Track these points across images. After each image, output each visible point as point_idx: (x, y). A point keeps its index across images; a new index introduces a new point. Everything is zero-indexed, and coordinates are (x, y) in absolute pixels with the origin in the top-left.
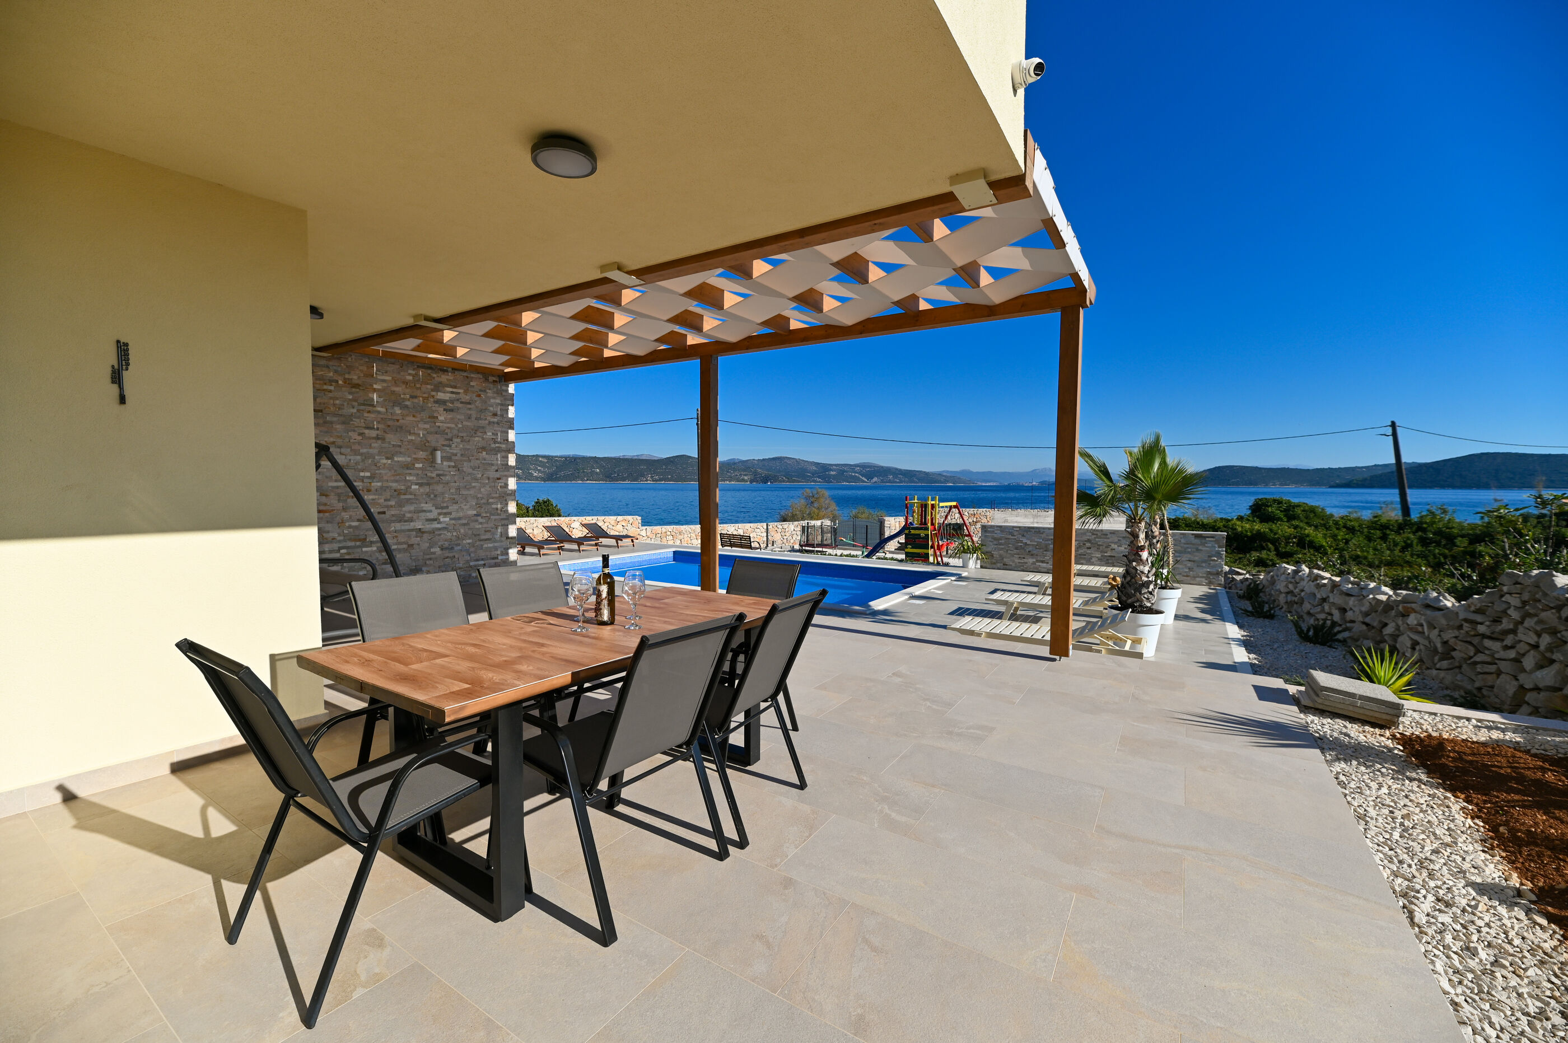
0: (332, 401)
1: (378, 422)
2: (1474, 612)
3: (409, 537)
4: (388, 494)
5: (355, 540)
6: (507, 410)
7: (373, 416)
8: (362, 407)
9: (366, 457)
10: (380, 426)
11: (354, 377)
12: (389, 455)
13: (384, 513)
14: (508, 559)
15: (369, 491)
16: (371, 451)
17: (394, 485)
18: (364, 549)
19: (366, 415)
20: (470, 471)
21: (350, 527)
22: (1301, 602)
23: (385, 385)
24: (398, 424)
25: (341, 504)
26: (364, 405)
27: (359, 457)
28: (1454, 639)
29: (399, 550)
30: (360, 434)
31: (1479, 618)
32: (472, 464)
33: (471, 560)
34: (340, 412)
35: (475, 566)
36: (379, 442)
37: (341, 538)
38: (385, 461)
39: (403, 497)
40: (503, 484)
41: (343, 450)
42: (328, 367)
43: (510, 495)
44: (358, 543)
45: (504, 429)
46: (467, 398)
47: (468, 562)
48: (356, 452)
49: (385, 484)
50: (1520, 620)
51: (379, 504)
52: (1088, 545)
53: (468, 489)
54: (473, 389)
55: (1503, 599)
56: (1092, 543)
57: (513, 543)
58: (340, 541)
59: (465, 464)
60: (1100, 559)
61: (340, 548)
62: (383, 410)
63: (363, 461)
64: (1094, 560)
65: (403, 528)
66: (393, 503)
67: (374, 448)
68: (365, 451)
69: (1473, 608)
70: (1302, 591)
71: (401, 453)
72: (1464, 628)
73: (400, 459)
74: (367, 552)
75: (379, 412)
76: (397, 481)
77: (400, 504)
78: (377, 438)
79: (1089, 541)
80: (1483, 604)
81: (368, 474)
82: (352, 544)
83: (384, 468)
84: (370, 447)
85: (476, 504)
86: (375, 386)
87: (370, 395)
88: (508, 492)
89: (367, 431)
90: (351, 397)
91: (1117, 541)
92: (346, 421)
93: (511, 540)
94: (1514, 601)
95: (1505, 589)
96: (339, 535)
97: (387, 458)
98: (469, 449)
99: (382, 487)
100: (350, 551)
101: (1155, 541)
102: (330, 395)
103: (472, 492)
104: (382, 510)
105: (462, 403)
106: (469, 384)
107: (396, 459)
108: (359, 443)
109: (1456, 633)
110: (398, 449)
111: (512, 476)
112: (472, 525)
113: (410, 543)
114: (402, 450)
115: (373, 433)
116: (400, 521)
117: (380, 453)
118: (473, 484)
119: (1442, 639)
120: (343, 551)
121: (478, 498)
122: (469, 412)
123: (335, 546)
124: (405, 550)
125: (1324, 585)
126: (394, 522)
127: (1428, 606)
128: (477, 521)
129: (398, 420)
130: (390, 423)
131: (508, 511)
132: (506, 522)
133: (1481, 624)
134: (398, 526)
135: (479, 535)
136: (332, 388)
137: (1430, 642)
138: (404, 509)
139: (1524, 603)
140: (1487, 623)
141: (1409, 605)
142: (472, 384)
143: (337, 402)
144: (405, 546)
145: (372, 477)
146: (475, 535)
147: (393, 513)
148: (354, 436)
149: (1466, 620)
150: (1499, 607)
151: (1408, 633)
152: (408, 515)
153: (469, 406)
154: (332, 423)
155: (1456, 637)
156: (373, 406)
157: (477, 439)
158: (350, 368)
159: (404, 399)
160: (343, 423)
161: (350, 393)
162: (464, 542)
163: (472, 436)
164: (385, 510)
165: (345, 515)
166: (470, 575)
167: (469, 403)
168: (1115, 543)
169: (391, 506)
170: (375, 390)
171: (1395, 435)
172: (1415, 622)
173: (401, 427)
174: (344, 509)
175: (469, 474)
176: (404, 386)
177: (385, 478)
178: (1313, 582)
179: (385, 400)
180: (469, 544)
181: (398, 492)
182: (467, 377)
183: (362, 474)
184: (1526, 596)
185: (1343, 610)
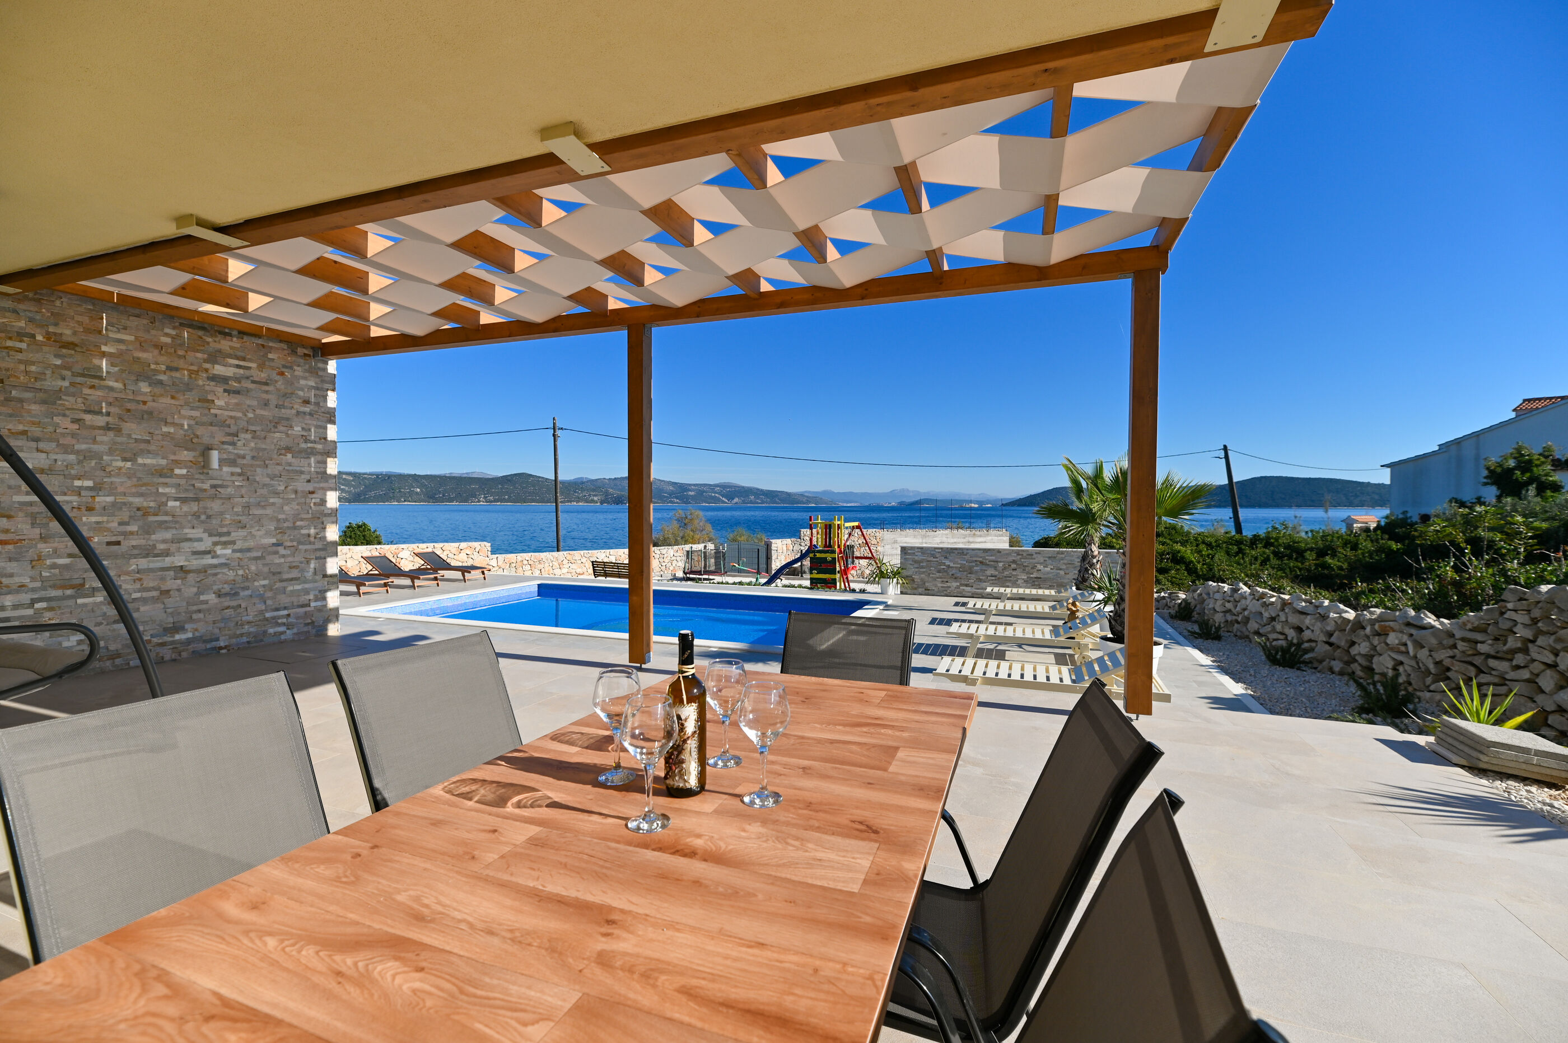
0: (22, 367)
1: (110, 404)
2: (1470, 630)
3: (163, 579)
4: (125, 515)
5: (64, 587)
6: (325, 397)
7: (99, 393)
8: (79, 380)
9: (86, 456)
10: (112, 410)
11: (67, 332)
12: (128, 455)
13: (118, 543)
14: (325, 606)
15: (90, 509)
16: (95, 447)
17: (137, 501)
18: (80, 601)
19: (86, 391)
20: (267, 480)
21: (54, 566)
22: (1247, 620)
23: (123, 347)
24: (145, 408)
25: (37, 531)
26: (83, 375)
27: (72, 457)
28: (1449, 660)
29: (144, 601)
30: (75, 421)
31: (1479, 637)
32: (269, 471)
33: (266, 610)
34: (38, 385)
35: (274, 618)
36: (111, 434)
37: (38, 584)
38: (120, 464)
39: (152, 518)
40: (318, 500)
41: (42, 445)
42: (15, 311)
43: (330, 515)
44: (69, 592)
45: (319, 423)
46: (263, 376)
47: (262, 612)
48: (67, 449)
49: (120, 499)
50: (1531, 638)
51: (108, 530)
52: (1014, 566)
53: (264, 507)
54: (272, 364)
55: (1506, 616)
56: (1017, 565)
57: (333, 583)
58: (34, 590)
59: (259, 470)
60: (1025, 581)
61: (33, 602)
62: (118, 385)
63: (80, 462)
64: (1020, 582)
65: (152, 565)
66: (133, 528)
67: (102, 443)
68: (84, 447)
69: (1469, 626)
70: (1245, 610)
71: (149, 452)
72: (1459, 647)
73: (148, 461)
74: (85, 605)
75: (111, 389)
76: (142, 495)
77: (148, 530)
78: (107, 428)
79: (1014, 562)
80: (1482, 622)
81: (89, 483)
82: (58, 593)
83: (118, 475)
84: (94, 441)
85: (276, 529)
86: (104, 348)
87: (96, 361)
88: (326, 512)
89: (88, 417)
90: (59, 362)
91: (1042, 561)
92: (51, 399)
93: (331, 579)
94: (1521, 618)
95: (1510, 606)
96: (33, 579)
97: (125, 460)
98: (265, 449)
99: (114, 504)
100: (53, 604)
101: (1095, 561)
102: (19, 356)
103: (269, 511)
104: (114, 539)
105: (254, 382)
106: (265, 355)
107: (140, 461)
108: (73, 435)
109: (1450, 653)
110: (143, 446)
111: (331, 489)
112: (269, 559)
113: (164, 588)
114: (152, 448)
115: (100, 421)
116: (147, 556)
117: (111, 452)
118: (272, 500)
119: (1434, 659)
120: (37, 606)
121: (278, 520)
122: (265, 396)
123: (25, 598)
124: (154, 600)
125: (1272, 603)
126: (135, 557)
127: (1408, 624)
128: (276, 553)
129: (145, 403)
130: (129, 406)
131: (325, 537)
132: (322, 554)
133: (1482, 642)
134: (143, 563)
135: (280, 573)
136: (23, 346)
137: (1418, 663)
138: (153, 537)
139: (1535, 621)
140: (1490, 642)
141: (1387, 624)
142: (270, 356)
143: (33, 368)
144: (155, 594)
145: (97, 488)
146: (274, 574)
147: (134, 543)
148: (65, 423)
149: (1463, 639)
150: (1505, 625)
151: (1390, 653)
152: (162, 546)
153: (266, 388)
154: (21, 401)
155: (1453, 657)
156: (101, 378)
157: (277, 435)
158: (58, 318)
159: (156, 372)
160: (44, 402)
161: (57, 356)
162: (256, 584)
163: (270, 431)
164: (120, 538)
165: (45, 548)
166: (265, 632)
167: (266, 384)
168: (1041, 564)
169: (132, 533)
170: (104, 354)
171: (1227, 457)
172: (1397, 642)
173: (150, 413)
174: (43, 538)
175: (265, 485)
176: (156, 352)
177: (120, 489)
178: (1258, 600)
179: (122, 371)
180: (264, 586)
181: (145, 512)
182: (263, 346)
183: (78, 483)
184: (1536, 613)
185: (1299, 630)
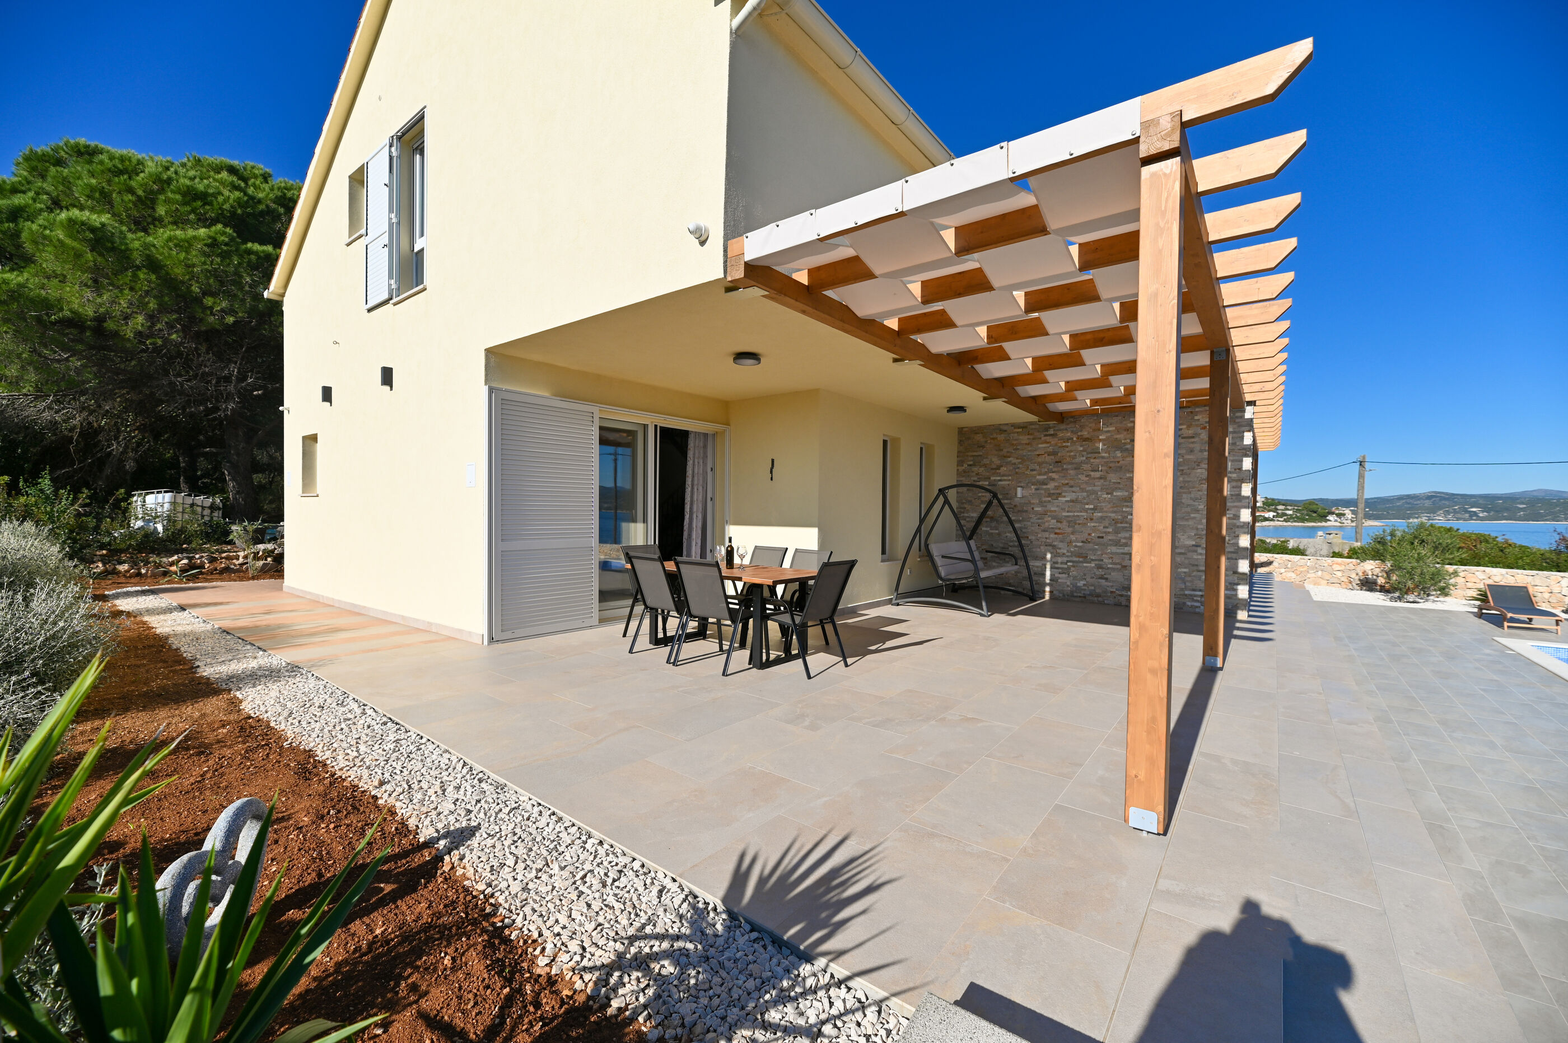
0: (1068, 454)
1: (1102, 466)
3: (1123, 559)
4: (1106, 523)
5: (1079, 557)
6: (1242, 438)
7: (1097, 460)
8: (1089, 456)
9: (1090, 493)
10: (1103, 468)
11: (1085, 434)
12: (1109, 491)
13: (1102, 537)
14: (1236, 595)
15: (1091, 519)
16: (1096, 488)
17: (1113, 515)
18: (1085, 565)
19: (1092, 460)
20: (1191, 502)
21: (1076, 546)
23: (1109, 434)
24: (1119, 465)
25: (1071, 529)
26: (1092, 453)
27: (1085, 494)
29: (1113, 569)
30: (1087, 476)
32: (1192, 495)
33: (1186, 589)
34: (1073, 461)
35: (1191, 595)
36: (1102, 481)
37: (1069, 554)
38: (1105, 496)
39: (1119, 525)
40: (1231, 516)
41: (1074, 489)
42: (1066, 429)
43: (1242, 527)
44: (1081, 559)
45: (1236, 458)
46: (1190, 432)
47: (1182, 589)
48: (1083, 490)
49: (1105, 514)
51: (1098, 530)
53: (1187, 520)
54: (1197, 423)
57: (1242, 579)
58: (1068, 556)
59: (1184, 496)
61: (1068, 561)
62: (1106, 455)
63: (1088, 496)
65: (1118, 551)
66: (1110, 530)
67: (1098, 486)
68: (1090, 488)
71: (1120, 489)
73: (1119, 494)
74: (1086, 567)
75: (1103, 457)
76: (1115, 512)
77: (1117, 532)
78: (1101, 478)
81: (1092, 506)
82: (1077, 559)
83: (1104, 502)
84: (1095, 486)
85: (1195, 535)
86: (1101, 437)
87: (1097, 445)
88: (1238, 524)
89: (1092, 473)
90: (1081, 449)
92: (1078, 468)
93: (1241, 576)
96: (1068, 551)
97: (1107, 494)
98: (1189, 482)
99: (1101, 517)
100: (1075, 564)
102: (1067, 449)
103: (1191, 523)
104: (1101, 535)
105: (1183, 438)
106: (1193, 418)
107: (1115, 494)
108: (1086, 483)
110: (1117, 486)
111: (1245, 507)
112: (1190, 555)
113: (1124, 564)
114: (1121, 486)
115: (1098, 474)
116: (1116, 545)
117: (1102, 490)
118: (1192, 515)
120: (1069, 564)
121: (1197, 529)
122: (1192, 446)
123: (1065, 559)
124: (1119, 570)
126: (1111, 545)
128: (1196, 551)
129: (1118, 462)
130: (1111, 465)
131: (1238, 543)
132: (1234, 556)
134: (1114, 549)
135: (1197, 565)
136: (1069, 444)
138: (1119, 535)
142: (1196, 418)
143: (1072, 454)
144: (1119, 567)
145: (1095, 509)
146: (1193, 565)
147: (1110, 538)
148: (1083, 478)
152: (1123, 541)
153: (1193, 440)
154: (1067, 469)
156: (1099, 453)
157: (1199, 471)
158: (1082, 427)
159: (1125, 444)
160: (1076, 469)
161: (1081, 446)
162: (1179, 570)
163: (1194, 469)
164: (1104, 535)
165: (1073, 537)
166: (1184, 603)
167: (1193, 437)
169: (1109, 532)
170: (1100, 440)
173: (1121, 467)
174: (1073, 533)
175: (1188, 505)
176: (1125, 433)
177: (1105, 509)
179: (1108, 447)
180: (1185, 572)
181: (1116, 521)
182: (1191, 412)
183: (1087, 506)
